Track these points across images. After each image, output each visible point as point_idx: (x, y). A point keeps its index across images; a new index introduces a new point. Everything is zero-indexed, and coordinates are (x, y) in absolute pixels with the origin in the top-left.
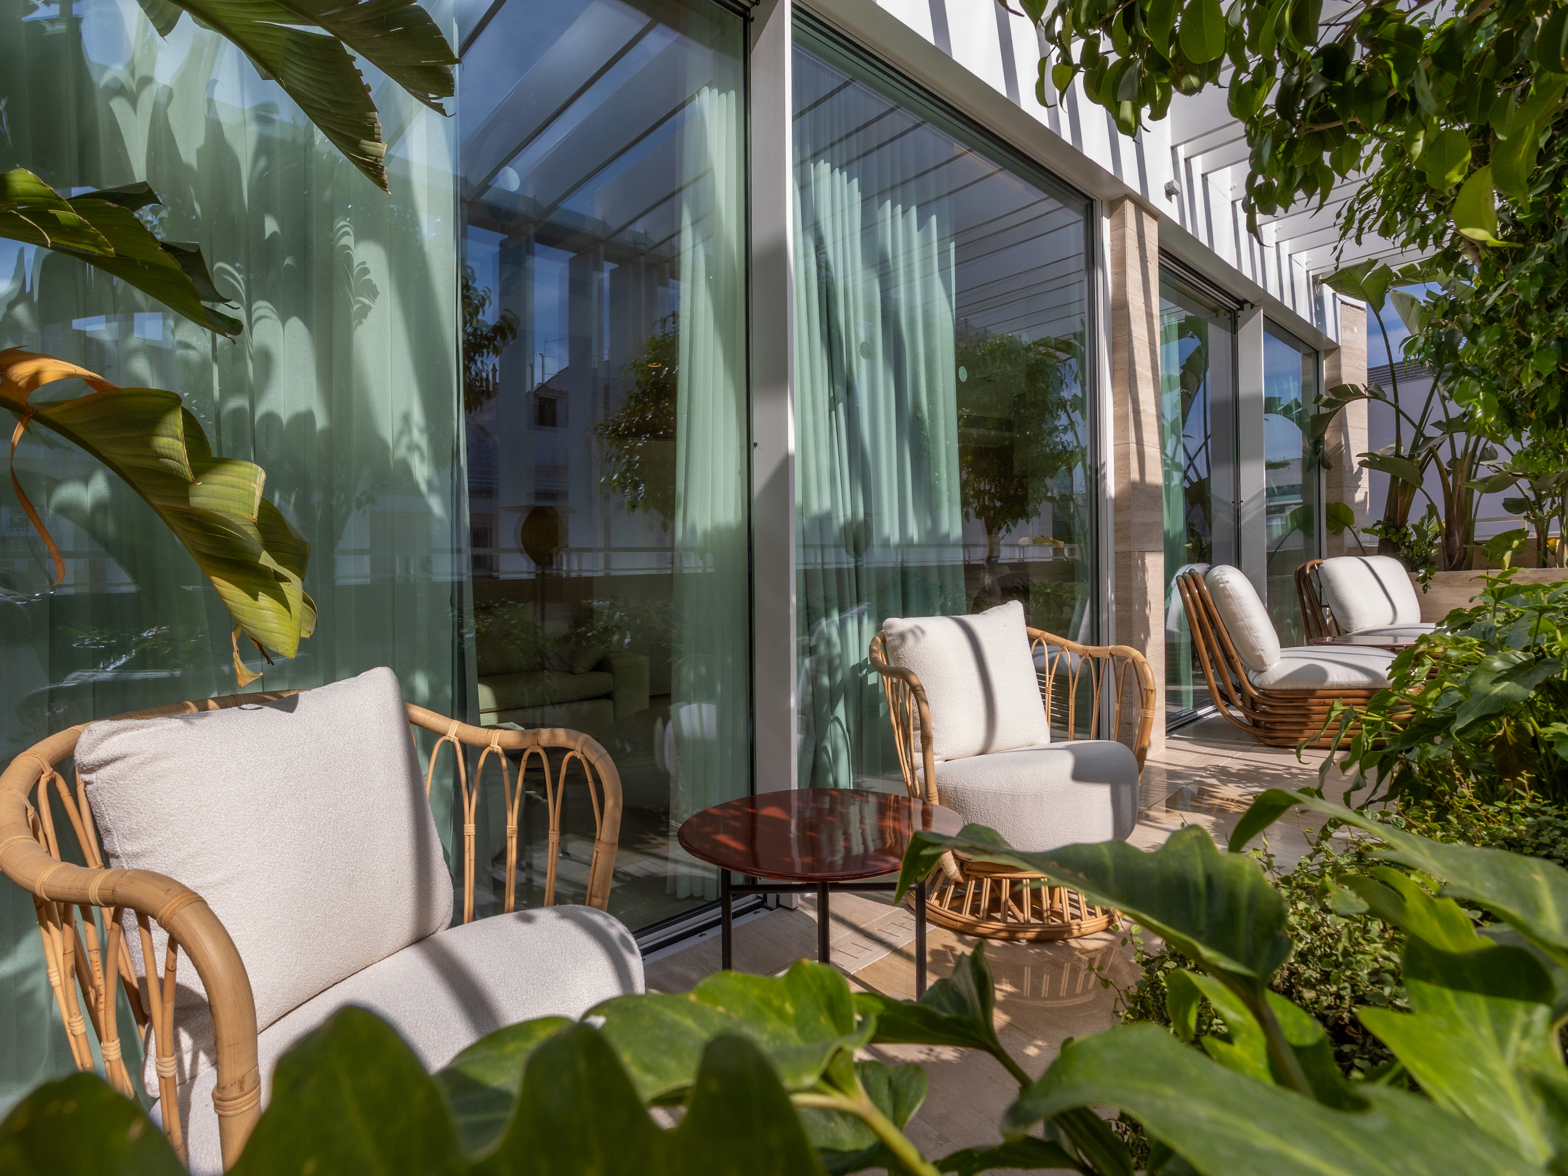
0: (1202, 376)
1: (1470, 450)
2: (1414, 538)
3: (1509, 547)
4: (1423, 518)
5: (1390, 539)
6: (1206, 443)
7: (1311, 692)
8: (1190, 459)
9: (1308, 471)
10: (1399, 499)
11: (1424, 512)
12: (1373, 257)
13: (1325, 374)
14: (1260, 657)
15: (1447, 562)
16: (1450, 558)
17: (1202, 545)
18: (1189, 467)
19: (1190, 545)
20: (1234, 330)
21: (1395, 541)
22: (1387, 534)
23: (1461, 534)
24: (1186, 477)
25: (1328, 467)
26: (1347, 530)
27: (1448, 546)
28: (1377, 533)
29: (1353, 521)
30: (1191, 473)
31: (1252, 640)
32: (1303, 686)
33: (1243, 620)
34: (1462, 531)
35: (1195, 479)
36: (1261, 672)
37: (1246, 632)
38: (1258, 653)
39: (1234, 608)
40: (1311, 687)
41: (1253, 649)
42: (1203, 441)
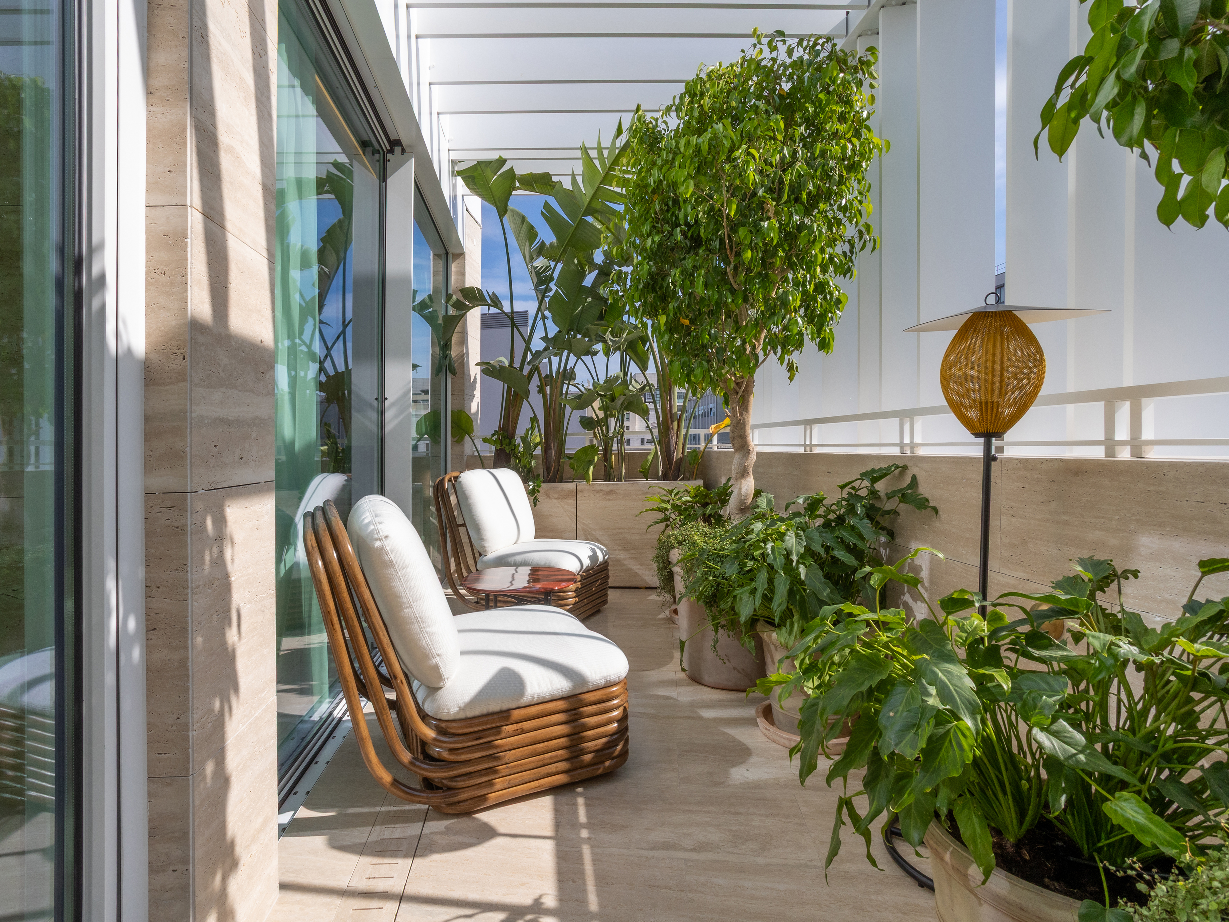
0: (342, 255)
1: (562, 369)
2: (521, 449)
3: (591, 462)
4: (527, 430)
5: (504, 450)
6: (343, 333)
7: (504, 715)
8: (327, 348)
9: (437, 375)
10: (511, 410)
11: (528, 425)
12: (505, 155)
13: (453, 278)
14: (436, 668)
15: (546, 474)
16: (548, 469)
17: (337, 448)
18: (326, 357)
19: (324, 448)
20: (383, 178)
21: (508, 452)
22: (502, 446)
23: (556, 447)
24: (322, 369)
25: (454, 373)
26: (467, 438)
27: (546, 458)
28: (495, 443)
29: (473, 430)
30: (328, 365)
31: (425, 641)
32: (495, 707)
33: (410, 606)
34: (556, 444)
35: (332, 372)
36: (433, 689)
37: (415, 628)
38: (432, 662)
39: (398, 585)
40: (505, 706)
41: (426, 655)
42: (341, 329)
